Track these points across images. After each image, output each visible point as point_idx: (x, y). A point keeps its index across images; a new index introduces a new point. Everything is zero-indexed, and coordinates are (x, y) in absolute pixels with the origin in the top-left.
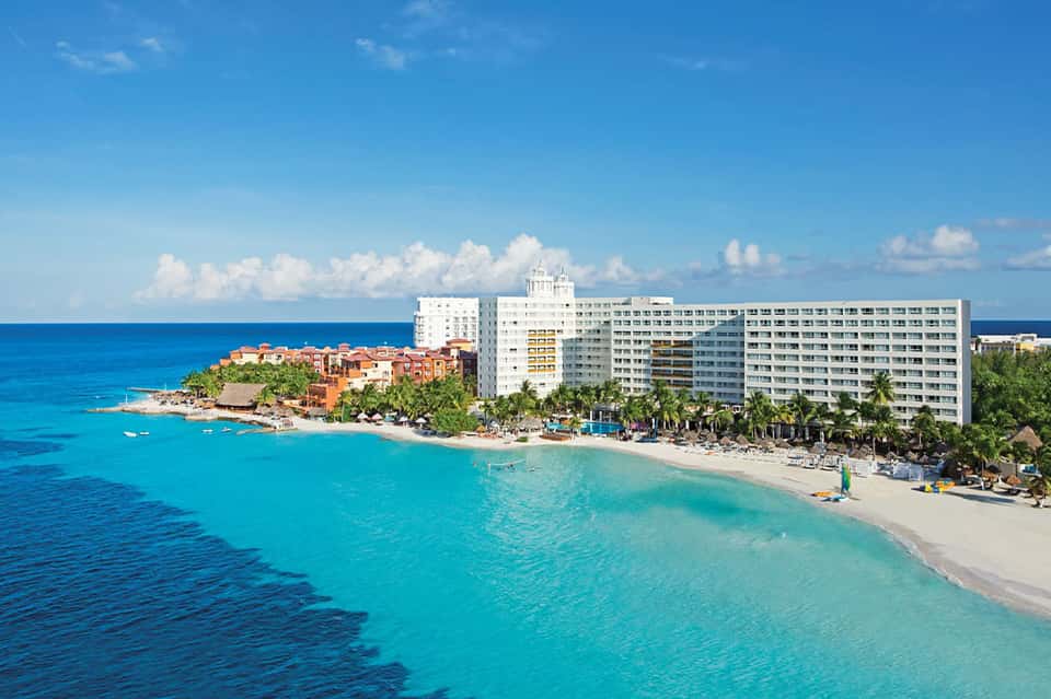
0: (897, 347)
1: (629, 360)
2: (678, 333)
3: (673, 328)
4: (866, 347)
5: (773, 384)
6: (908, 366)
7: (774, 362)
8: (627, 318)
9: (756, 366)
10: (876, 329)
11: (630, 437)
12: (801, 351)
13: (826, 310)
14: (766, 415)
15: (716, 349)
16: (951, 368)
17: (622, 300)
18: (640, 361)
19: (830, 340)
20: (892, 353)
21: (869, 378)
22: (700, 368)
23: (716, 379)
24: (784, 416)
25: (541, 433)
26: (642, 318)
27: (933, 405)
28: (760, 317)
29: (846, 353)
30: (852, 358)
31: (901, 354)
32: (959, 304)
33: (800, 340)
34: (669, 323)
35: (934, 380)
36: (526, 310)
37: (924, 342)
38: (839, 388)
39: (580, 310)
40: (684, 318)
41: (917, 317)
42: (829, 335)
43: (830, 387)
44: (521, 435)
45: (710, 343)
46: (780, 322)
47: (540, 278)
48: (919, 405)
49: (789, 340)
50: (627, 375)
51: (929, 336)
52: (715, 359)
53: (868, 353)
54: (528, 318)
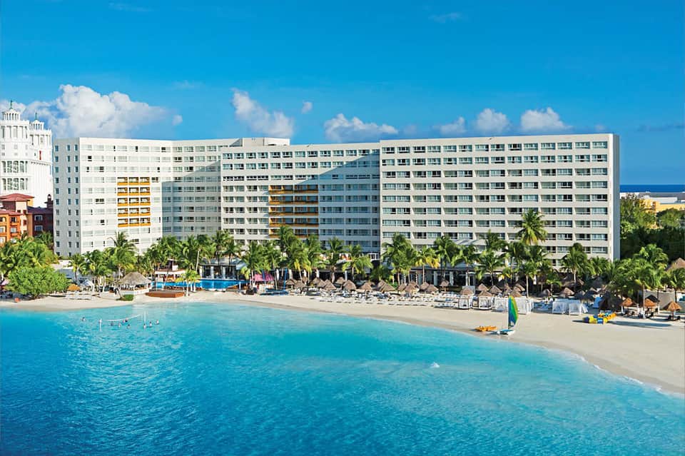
0: (546, 185)
1: (242, 210)
2: (300, 177)
3: (295, 171)
4: (513, 185)
5: (413, 228)
6: (559, 204)
7: (413, 204)
8: (240, 161)
9: (394, 210)
10: (523, 166)
11: (255, 291)
12: (443, 191)
13: (471, 147)
14: (409, 258)
15: (345, 193)
16: (602, 204)
17: (233, 141)
18: (255, 209)
19: (475, 179)
20: (541, 191)
21: (518, 217)
22: (328, 215)
23: (345, 227)
24: (428, 260)
25: (147, 290)
26: (258, 160)
27: (584, 243)
28: (397, 156)
29: (492, 192)
30: (498, 197)
31: (550, 192)
32: (610, 138)
33: (442, 180)
34: (289, 165)
35: (585, 218)
36: (114, 154)
37: (575, 178)
38: (484, 230)
39: (178, 155)
40: (307, 159)
41: (567, 152)
42: (474, 173)
43: (476, 229)
44: (123, 293)
45: (337, 187)
46: (419, 160)
47: (12, 123)
48: (570, 243)
49: (430, 180)
50: (240, 226)
51: (579, 172)
52: (344, 204)
53: (516, 192)
54: (118, 164)
